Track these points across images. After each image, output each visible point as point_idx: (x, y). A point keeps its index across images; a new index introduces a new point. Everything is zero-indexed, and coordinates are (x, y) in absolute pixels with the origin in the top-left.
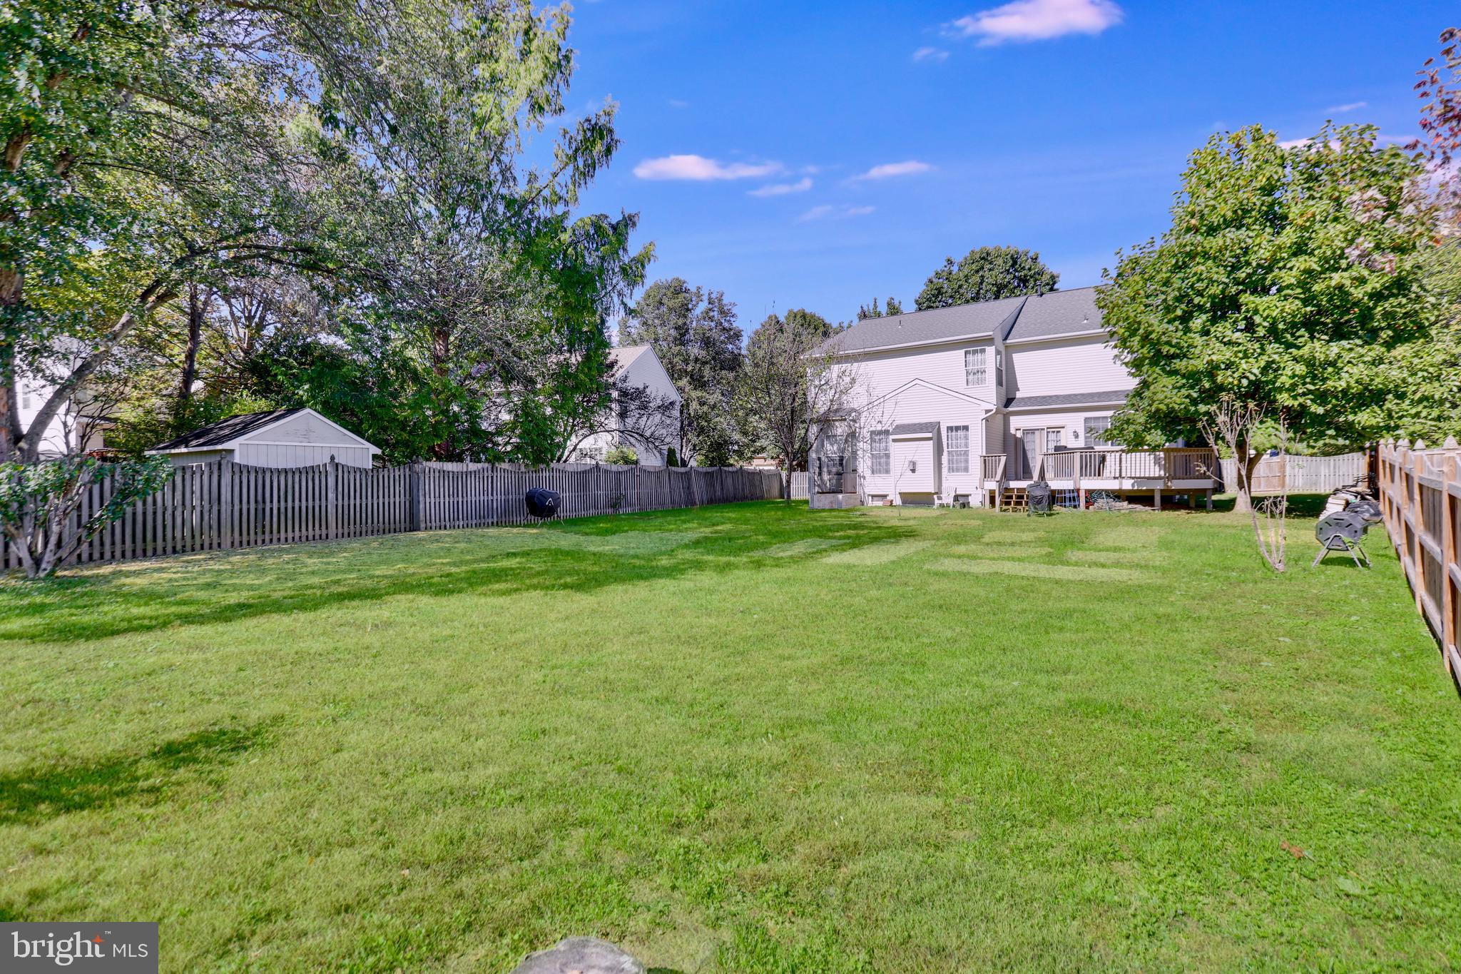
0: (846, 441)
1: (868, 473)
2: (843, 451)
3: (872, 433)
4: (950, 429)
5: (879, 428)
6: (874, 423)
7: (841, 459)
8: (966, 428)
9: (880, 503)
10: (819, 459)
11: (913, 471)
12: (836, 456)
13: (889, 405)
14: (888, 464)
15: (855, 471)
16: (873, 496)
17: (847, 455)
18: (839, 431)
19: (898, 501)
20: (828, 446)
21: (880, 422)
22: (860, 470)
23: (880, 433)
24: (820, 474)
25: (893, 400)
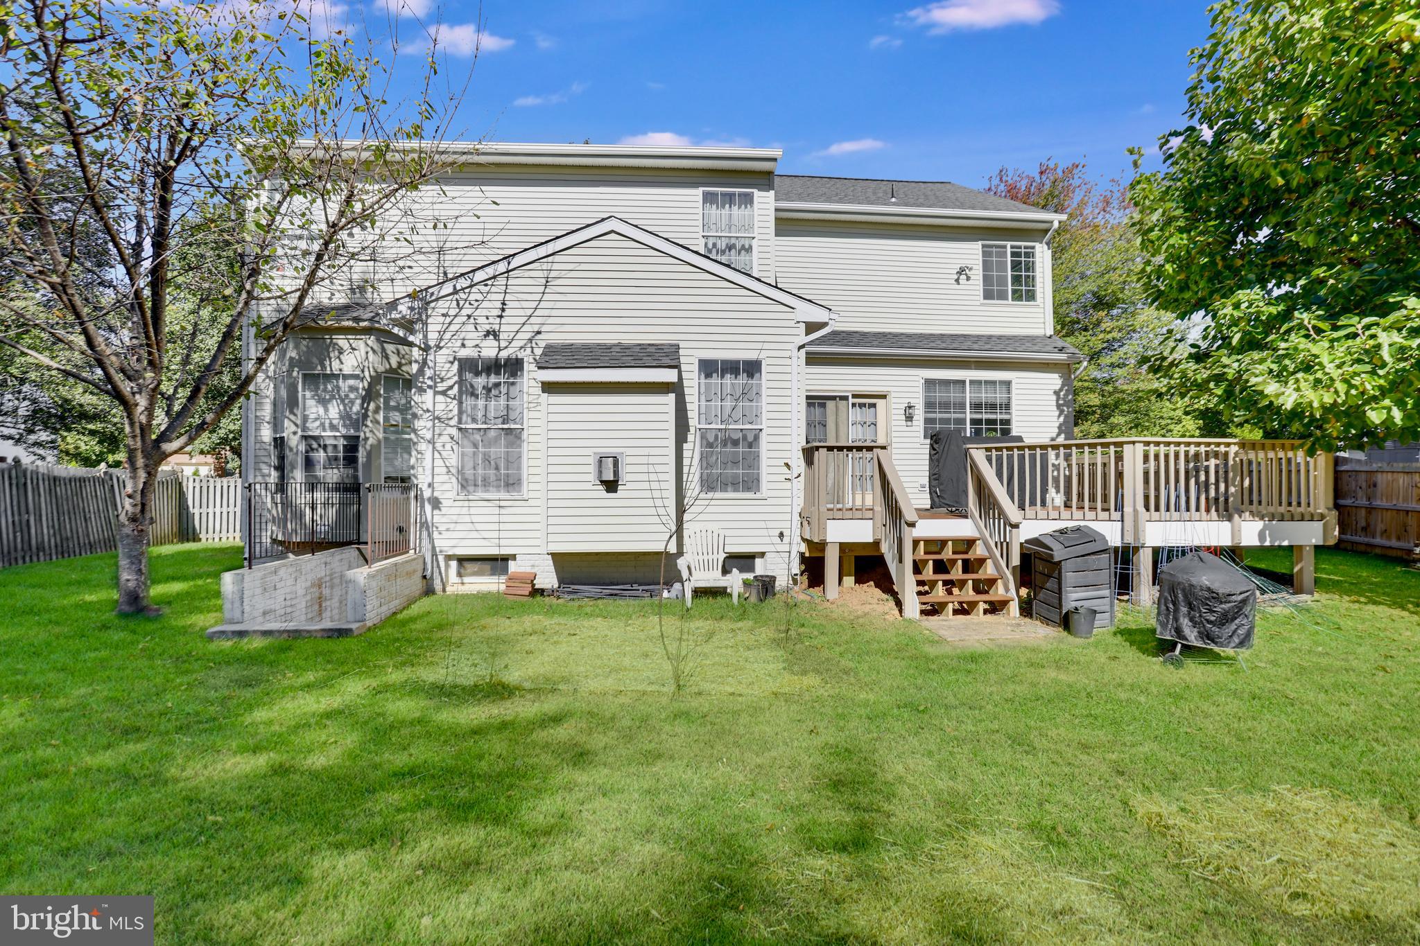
0: (369, 395)
1: (447, 489)
2: (358, 422)
3: (468, 366)
4: (708, 368)
5: (489, 350)
6: (473, 337)
7: (352, 446)
8: (752, 368)
9: (490, 584)
10: (279, 443)
11: (611, 486)
12: (335, 437)
13: (524, 286)
14: (513, 461)
15: (403, 482)
16: (462, 560)
17: (373, 434)
18: (349, 363)
19: (548, 578)
20: (313, 409)
21: (495, 334)
22: (422, 479)
23: (494, 366)
24: (281, 487)
25: (538, 272)
